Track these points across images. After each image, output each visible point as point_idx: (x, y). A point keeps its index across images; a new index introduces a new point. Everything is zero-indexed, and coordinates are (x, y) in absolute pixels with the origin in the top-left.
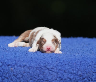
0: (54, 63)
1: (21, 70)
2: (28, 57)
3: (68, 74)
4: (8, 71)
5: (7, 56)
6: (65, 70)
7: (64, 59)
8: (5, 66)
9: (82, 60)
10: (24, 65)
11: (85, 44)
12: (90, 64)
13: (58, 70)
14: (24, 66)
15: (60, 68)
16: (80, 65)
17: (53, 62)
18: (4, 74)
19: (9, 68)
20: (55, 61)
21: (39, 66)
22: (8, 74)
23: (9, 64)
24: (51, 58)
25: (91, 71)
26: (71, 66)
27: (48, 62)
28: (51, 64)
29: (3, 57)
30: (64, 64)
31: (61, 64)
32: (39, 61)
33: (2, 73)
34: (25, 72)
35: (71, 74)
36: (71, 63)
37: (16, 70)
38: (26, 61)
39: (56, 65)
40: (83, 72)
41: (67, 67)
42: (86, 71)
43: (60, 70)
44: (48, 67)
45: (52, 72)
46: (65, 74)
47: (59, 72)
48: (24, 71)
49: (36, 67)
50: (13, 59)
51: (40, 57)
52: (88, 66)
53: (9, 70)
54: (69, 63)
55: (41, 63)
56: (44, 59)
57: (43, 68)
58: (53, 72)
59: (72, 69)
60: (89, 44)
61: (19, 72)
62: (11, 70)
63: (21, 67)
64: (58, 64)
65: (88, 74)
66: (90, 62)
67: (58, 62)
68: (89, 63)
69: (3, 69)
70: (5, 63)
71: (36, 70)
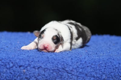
0: (74, 65)
1: (35, 73)
2: (43, 57)
3: (90, 77)
4: (20, 74)
5: (18, 55)
6: (87, 73)
7: (86, 59)
8: (16, 67)
9: (108, 61)
10: (39, 66)
11: (111, 43)
12: (117, 66)
13: (78, 73)
14: (39, 68)
15: (81, 70)
16: (104, 67)
17: (72, 63)
18: (15, 76)
19: (20, 69)
20: (76, 62)
21: (56, 67)
22: (20, 77)
23: (21, 64)
24: (70, 59)
25: (117, 74)
26: (94, 68)
27: (67, 64)
28: (71, 66)
29: (15, 57)
30: (86, 66)
31: (83, 65)
32: (56, 62)
33: (13, 76)
34: (39, 75)
35: (94, 78)
36: (94, 65)
37: (30, 72)
38: (41, 61)
39: (76, 67)
40: (109, 76)
41: (89, 69)
42: (111, 74)
43: (82, 73)
44: (67, 69)
45: (71, 75)
46: (87, 78)
47: (80, 75)
48: (39, 73)
49: (53, 69)
50: (26, 59)
51: (58, 57)
52: (114, 69)
53: (21, 72)
54: (92, 64)
55: (59, 64)
56: (63, 59)
57: (61, 70)
58: (73, 75)
59: (95, 72)
60: (117, 43)
61: (33, 75)
62: (24, 72)
63: (35, 69)
64: (79, 65)
65: (114, 78)
66: (117, 64)
67: (79, 63)
68: (115, 65)
69: (13, 70)
70: (16, 64)
71: (52, 73)
